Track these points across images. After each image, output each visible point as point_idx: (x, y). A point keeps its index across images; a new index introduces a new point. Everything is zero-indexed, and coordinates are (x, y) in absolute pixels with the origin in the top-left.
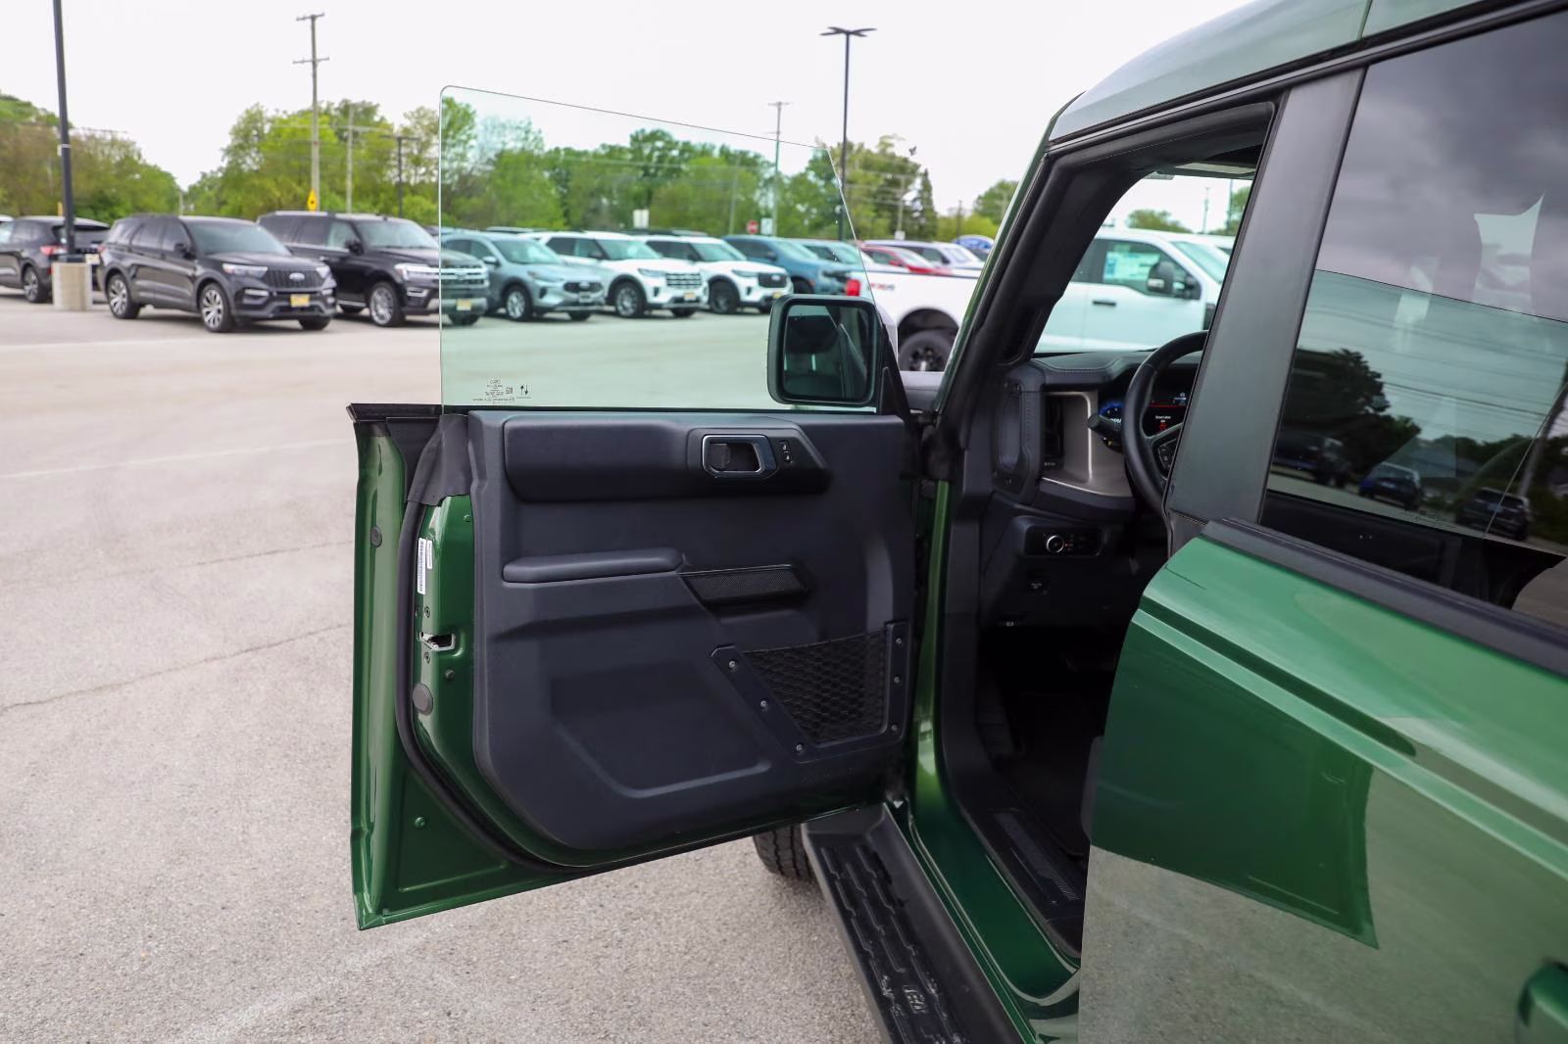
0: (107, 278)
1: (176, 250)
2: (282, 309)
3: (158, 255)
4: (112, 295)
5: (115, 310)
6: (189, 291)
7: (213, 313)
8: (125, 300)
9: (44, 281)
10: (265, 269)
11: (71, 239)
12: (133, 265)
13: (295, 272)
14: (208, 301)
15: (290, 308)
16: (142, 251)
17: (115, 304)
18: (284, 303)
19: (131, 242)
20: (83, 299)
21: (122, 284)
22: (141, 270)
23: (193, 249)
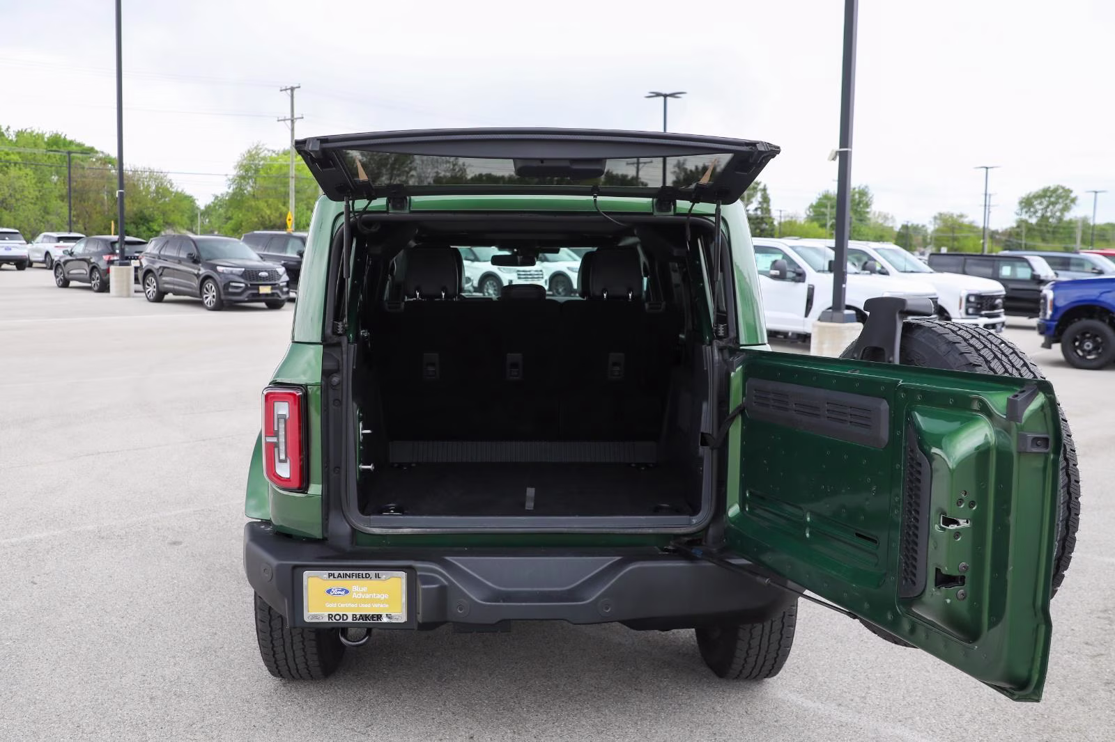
0: (144, 276)
1: (188, 257)
2: (253, 295)
3: (177, 261)
4: (147, 286)
5: (148, 296)
6: (195, 283)
7: (210, 298)
8: (155, 290)
9: (105, 278)
10: (243, 269)
11: (122, 251)
12: (160, 267)
13: (262, 271)
14: (207, 290)
15: (259, 295)
16: (166, 258)
17: (149, 292)
18: (255, 292)
19: (160, 252)
20: (128, 290)
21: (153, 279)
22: (166, 270)
23: (198, 257)
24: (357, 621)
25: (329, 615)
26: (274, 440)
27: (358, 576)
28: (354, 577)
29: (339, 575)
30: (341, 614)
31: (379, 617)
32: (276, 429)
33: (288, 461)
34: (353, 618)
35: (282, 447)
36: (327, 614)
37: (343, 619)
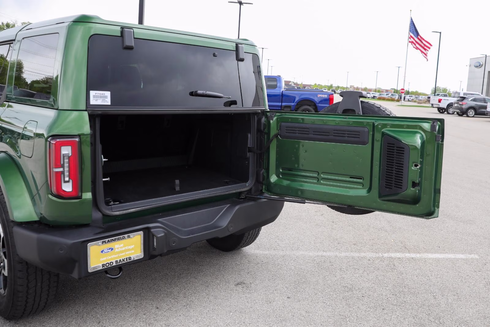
24: (118, 264)
25: (103, 265)
26: (61, 169)
27: (119, 239)
28: (116, 240)
29: (109, 241)
30: (109, 262)
31: (130, 258)
32: (62, 163)
33: (71, 181)
34: (116, 262)
35: (67, 174)
36: (101, 265)
37: (111, 265)
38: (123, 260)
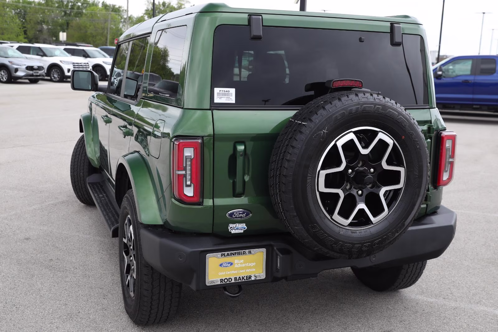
24: (237, 281)
25: (221, 279)
26: (183, 172)
27: (239, 254)
28: (236, 254)
29: (228, 255)
30: (228, 278)
31: (250, 277)
32: (184, 165)
33: (192, 185)
34: (235, 279)
35: (188, 177)
36: (219, 279)
37: (229, 282)
38: (243, 278)
